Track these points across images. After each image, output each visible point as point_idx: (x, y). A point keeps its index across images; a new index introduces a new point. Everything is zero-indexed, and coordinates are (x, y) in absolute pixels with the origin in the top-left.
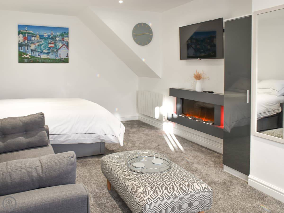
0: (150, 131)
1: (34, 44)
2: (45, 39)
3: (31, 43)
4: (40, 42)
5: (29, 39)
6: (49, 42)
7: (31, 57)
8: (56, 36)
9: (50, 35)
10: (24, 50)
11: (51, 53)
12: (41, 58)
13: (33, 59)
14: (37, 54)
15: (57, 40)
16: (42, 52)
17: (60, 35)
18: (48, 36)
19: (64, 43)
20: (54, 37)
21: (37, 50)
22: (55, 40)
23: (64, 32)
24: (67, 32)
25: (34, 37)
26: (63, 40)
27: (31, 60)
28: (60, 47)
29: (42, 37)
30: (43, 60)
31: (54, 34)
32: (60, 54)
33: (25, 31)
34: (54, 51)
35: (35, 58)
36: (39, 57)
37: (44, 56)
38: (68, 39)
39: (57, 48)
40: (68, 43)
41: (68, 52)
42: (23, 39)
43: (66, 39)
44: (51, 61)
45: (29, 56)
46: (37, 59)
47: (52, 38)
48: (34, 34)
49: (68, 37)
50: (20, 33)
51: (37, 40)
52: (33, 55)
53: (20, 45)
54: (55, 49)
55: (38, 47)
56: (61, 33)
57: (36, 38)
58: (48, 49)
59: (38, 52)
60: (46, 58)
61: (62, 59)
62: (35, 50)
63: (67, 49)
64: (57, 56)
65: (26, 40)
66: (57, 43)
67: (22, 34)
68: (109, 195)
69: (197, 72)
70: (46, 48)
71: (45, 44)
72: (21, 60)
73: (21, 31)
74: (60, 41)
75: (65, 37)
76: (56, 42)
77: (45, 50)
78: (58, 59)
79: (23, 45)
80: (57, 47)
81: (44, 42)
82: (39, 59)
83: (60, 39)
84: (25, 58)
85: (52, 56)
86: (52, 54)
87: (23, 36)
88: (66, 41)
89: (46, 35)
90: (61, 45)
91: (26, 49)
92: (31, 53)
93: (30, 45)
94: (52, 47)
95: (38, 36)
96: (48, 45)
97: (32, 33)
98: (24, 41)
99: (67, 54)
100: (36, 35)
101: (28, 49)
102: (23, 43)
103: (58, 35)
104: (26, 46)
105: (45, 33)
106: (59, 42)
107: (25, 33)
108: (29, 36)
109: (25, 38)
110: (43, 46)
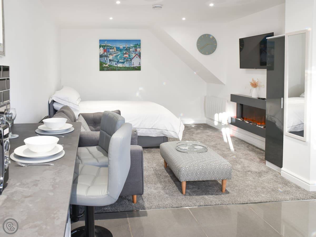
0: (214, 133)
1: (112, 55)
2: (121, 50)
3: (110, 54)
4: (117, 53)
5: (107, 51)
6: (124, 53)
7: (110, 66)
8: (130, 47)
9: (125, 47)
10: (104, 60)
11: (125, 63)
12: (117, 67)
13: (111, 68)
14: (114, 63)
15: (131, 51)
16: (119, 61)
17: (133, 47)
18: (123, 48)
19: (137, 53)
20: (128, 48)
21: (114, 60)
22: (130, 51)
23: (136, 44)
24: (139, 44)
25: (112, 49)
26: (136, 50)
27: (109, 68)
28: (133, 57)
29: (118, 49)
30: (119, 68)
31: (128, 45)
32: (133, 63)
33: (105, 45)
34: (128, 60)
35: (113, 67)
36: (116, 66)
37: (120, 65)
38: (140, 50)
39: (131, 58)
40: (140, 53)
41: (140, 61)
42: (103, 51)
43: (138, 49)
44: (126, 69)
45: (108, 65)
46: (115, 67)
47: (126, 49)
48: (112, 47)
49: (140, 48)
50: (101, 47)
51: (114, 51)
52: (111, 64)
53: (101, 56)
54: (129, 59)
55: (115, 58)
56: (134, 45)
57: (113, 50)
58: (123, 59)
59: (115, 61)
60: (122, 66)
61: (135, 67)
62: (113, 60)
63: (139, 58)
64: (131, 64)
65: (106, 52)
66: (131, 54)
67: (102, 47)
68: (165, 170)
69: (253, 80)
70: (121, 58)
71: (121, 55)
72: (102, 68)
73: (102, 45)
74: (133, 51)
75: (138, 48)
76: (130, 52)
77: (121, 60)
78: (132, 67)
79: (104, 56)
80: (131, 56)
81: (120, 53)
82: (116, 68)
83: (133, 50)
84: (105, 67)
85: (127, 65)
86: (127, 63)
87: (104, 49)
88: (138, 51)
89: (121, 47)
90: (134, 55)
91: (106, 59)
92: (110, 63)
93: (108, 55)
94: (126, 57)
95: (115, 48)
96: (124, 56)
97: (111, 46)
98: (104, 53)
99: (140, 63)
100: (114, 47)
101: (107, 59)
102: (104, 55)
103: (131, 47)
104: (105, 57)
105: (121, 45)
106: (132, 53)
107: (105, 46)
108: (108, 48)
109: (105, 51)
110: (119, 56)
